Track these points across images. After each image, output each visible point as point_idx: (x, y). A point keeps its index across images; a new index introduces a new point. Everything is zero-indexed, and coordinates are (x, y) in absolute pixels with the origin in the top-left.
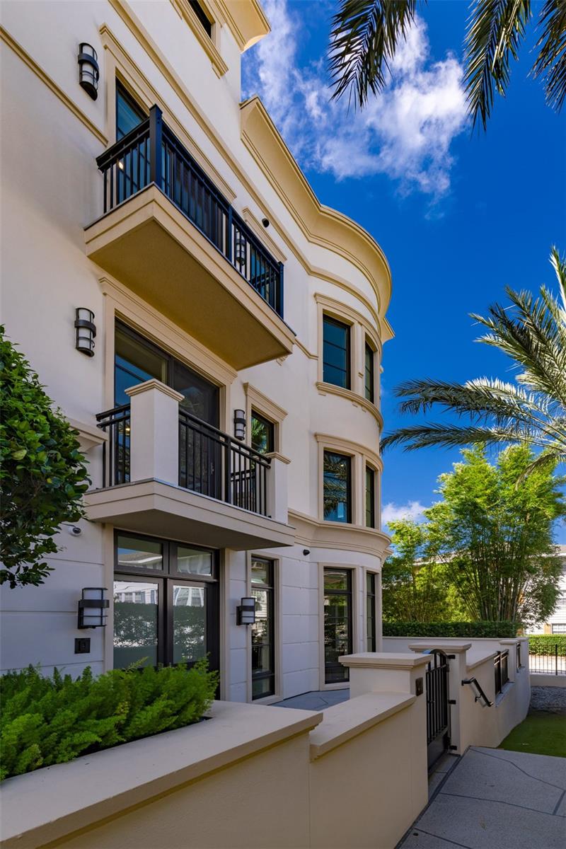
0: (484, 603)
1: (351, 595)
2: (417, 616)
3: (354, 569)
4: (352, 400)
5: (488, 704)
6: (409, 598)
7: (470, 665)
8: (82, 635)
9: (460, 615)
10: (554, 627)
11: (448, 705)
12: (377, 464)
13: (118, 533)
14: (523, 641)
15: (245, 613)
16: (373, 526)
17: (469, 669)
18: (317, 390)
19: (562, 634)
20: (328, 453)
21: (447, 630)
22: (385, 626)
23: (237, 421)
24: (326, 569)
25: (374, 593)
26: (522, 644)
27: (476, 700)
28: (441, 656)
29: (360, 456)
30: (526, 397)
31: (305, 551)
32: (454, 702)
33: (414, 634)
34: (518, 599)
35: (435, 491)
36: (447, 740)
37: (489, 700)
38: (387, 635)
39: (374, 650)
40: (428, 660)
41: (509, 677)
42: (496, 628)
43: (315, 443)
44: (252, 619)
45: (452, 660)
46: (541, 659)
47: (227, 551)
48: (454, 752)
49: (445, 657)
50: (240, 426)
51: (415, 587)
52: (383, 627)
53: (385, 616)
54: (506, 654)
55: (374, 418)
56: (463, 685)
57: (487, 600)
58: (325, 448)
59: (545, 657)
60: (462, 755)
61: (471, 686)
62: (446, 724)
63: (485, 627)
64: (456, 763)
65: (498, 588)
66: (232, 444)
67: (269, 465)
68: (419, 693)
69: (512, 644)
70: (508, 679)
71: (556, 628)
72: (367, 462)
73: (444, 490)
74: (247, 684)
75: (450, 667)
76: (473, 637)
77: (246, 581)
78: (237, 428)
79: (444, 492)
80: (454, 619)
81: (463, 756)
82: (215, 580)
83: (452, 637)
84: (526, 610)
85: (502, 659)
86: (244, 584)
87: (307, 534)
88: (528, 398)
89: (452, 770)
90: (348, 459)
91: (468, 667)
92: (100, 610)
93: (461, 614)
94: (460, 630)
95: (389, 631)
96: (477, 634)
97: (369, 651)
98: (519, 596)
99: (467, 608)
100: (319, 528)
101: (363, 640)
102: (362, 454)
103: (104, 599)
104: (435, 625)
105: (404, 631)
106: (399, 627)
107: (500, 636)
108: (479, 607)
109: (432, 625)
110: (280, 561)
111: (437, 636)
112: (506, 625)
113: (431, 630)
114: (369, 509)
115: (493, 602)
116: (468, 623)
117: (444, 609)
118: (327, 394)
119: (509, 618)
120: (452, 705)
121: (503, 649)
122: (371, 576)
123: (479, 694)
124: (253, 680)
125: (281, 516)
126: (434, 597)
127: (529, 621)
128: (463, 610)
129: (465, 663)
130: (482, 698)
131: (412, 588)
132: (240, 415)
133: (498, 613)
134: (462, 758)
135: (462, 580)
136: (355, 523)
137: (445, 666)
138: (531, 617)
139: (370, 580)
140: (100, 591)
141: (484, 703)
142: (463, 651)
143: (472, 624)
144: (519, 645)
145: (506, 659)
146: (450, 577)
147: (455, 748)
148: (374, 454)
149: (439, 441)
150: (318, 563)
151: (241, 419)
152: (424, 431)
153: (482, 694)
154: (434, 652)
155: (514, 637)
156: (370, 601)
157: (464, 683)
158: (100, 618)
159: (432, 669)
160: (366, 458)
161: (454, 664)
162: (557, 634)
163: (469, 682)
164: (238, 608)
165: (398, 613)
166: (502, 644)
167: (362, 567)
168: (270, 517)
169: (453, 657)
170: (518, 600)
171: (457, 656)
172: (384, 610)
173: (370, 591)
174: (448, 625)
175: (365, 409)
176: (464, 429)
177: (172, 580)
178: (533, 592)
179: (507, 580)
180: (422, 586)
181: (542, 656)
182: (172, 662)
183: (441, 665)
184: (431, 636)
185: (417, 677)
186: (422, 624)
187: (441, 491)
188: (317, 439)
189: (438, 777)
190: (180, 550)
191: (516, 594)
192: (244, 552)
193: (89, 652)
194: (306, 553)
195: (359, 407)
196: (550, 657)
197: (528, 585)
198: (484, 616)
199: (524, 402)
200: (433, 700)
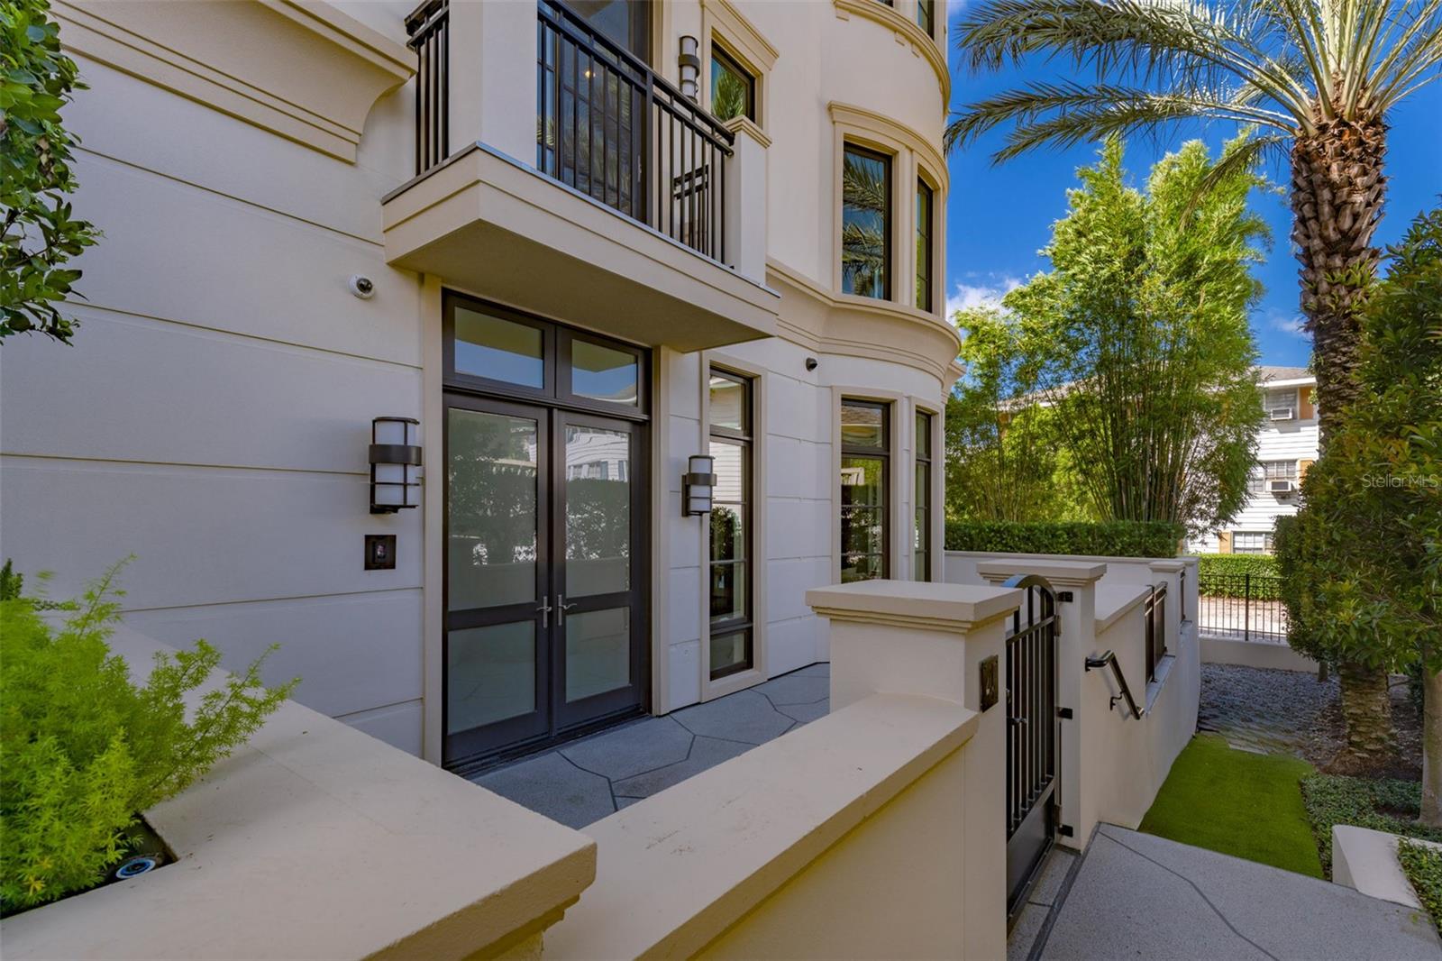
0: (1120, 483)
1: (888, 457)
2: (1004, 511)
3: (894, 401)
4: (895, 31)
5: (1135, 711)
6: (992, 472)
7: (1103, 618)
8: (379, 526)
9: (1076, 512)
10: (1237, 538)
11: (1057, 719)
12: (939, 176)
13: (451, 300)
14: (1191, 565)
15: (696, 491)
16: (929, 309)
17: (1101, 630)
18: (833, 8)
19: (1250, 553)
20: (849, 146)
21: (1055, 540)
22: (950, 529)
23: (686, 61)
24: (846, 400)
25: (929, 456)
26: (1189, 571)
27: (1112, 704)
28: (1043, 592)
29: (907, 153)
30: (1208, 16)
31: (808, 360)
32: (1067, 713)
33: (1000, 547)
34: (1180, 474)
35: (1040, 251)
36: (1052, 810)
37: (1137, 705)
38: (954, 548)
39: (928, 578)
40: (1013, 606)
41: (1166, 645)
42: (1141, 536)
43: (828, 123)
44: (707, 502)
45: (1066, 604)
46: (1213, 605)
47: (664, 351)
48: (1066, 840)
49: (1051, 599)
50: (689, 73)
51: (1001, 451)
52: (946, 528)
53: (951, 510)
54: (1163, 592)
55: (934, 74)
56: (1087, 670)
57: (1125, 476)
58: (846, 136)
59: (1220, 602)
60: (1083, 849)
61: (1104, 674)
62: (1051, 771)
63: (1122, 533)
64: (1072, 876)
65: (1145, 451)
66: (656, 90)
67: (731, 148)
68: (987, 703)
69: (1174, 571)
70: (1165, 649)
71: (1240, 542)
72: (920, 168)
73: (1054, 249)
74: (701, 647)
75: (1062, 623)
76: (1100, 554)
77: (700, 422)
78: (684, 78)
79: (1054, 254)
80: (1066, 517)
81: (1087, 850)
82: (645, 417)
83: (1064, 553)
84: (1194, 500)
85: (1156, 604)
86: (694, 424)
87: (811, 322)
88: (1213, 18)
89: (1062, 897)
90: (888, 159)
91: (1097, 622)
92: (402, 468)
93: (1078, 508)
94: (1077, 540)
95: (960, 540)
96: (1107, 548)
97: (917, 579)
98: (1182, 469)
99: (1090, 494)
100: (835, 311)
101: (908, 556)
102: (912, 150)
103: (409, 444)
104: (1036, 528)
105: (982, 539)
106: (973, 532)
107: (1147, 553)
108: (1112, 494)
109: (1029, 529)
110: (762, 378)
111: (1038, 552)
112: (1159, 530)
113: (1028, 539)
114: (924, 275)
115: (1136, 483)
116: (1091, 525)
117: (1050, 497)
118: (852, 18)
119: (1164, 515)
120: (1065, 721)
121: (1158, 580)
122: (925, 417)
123: (1118, 689)
124: (712, 637)
125: (751, 265)
126: (1032, 470)
127: (1200, 523)
128: (1081, 500)
129: (1094, 615)
130: (1124, 701)
131: (996, 453)
132: (689, 49)
133: (1144, 504)
134: (1084, 858)
135: (1082, 435)
136: (896, 301)
137: (1050, 620)
138: (1203, 515)
139: (922, 425)
140: (402, 424)
141: (1127, 708)
142: (1089, 583)
143: (1099, 527)
144: (1183, 574)
145: (1163, 602)
146: (1060, 426)
147: (1068, 831)
148: (932, 150)
149: (1049, 134)
150: (831, 387)
151: (689, 56)
152: (1020, 102)
153: (1125, 690)
154: (1028, 583)
155: (1172, 555)
156: (922, 472)
157: (1090, 664)
158: (401, 488)
159: (1022, 630)
160: (918, 159)
161: (1069, 614)
162: (1241, 552)
163: (1100, 664)
164: (684, 477)
165: (974, 503)
166: (1156, 570)
167: (909, 398)
168: (732, 267)
169: (1067, 597)
170: (1179, 479)
171: (1077, 594)
172: (951, 496)
173: (922, 451)
174: (1057, 529)
175: (917, 51)
176: (1095, 92)
177: (563, 414)
178: (1207, 460)
179: (1161, 435)
180: (1013, 448)
181: (1213, 599)
182: (564, 594)
183: (1043, 618)
184: (1027, 552)
185: (984, 657)
186: (1013, 526)
187: (1049, 253)
188: (831, 114)
189: (1033, 916)
190: (577, 346)
191: (1177, 466)
192: (695, 355)
193: (392, 566)
194: (811, 365)
195: (908, 44)
196: (1227, 602)
197: (1201, 446)
198: (1120, 512)
199: (1205, 26)
200: (1024, 716)
